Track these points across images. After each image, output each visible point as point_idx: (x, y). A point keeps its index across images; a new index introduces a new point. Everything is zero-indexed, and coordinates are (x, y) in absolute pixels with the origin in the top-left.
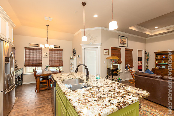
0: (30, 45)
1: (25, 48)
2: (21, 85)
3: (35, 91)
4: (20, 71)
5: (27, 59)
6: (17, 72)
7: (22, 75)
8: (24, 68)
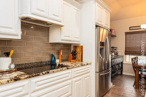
0: (131, 28)
1: (126, 33)
2: (121, 74)
3: (134, 86)
4: (119, 59)
5: (128, 46)
6: (116, 59)
7: (122, 63)
8: (124, 56)
